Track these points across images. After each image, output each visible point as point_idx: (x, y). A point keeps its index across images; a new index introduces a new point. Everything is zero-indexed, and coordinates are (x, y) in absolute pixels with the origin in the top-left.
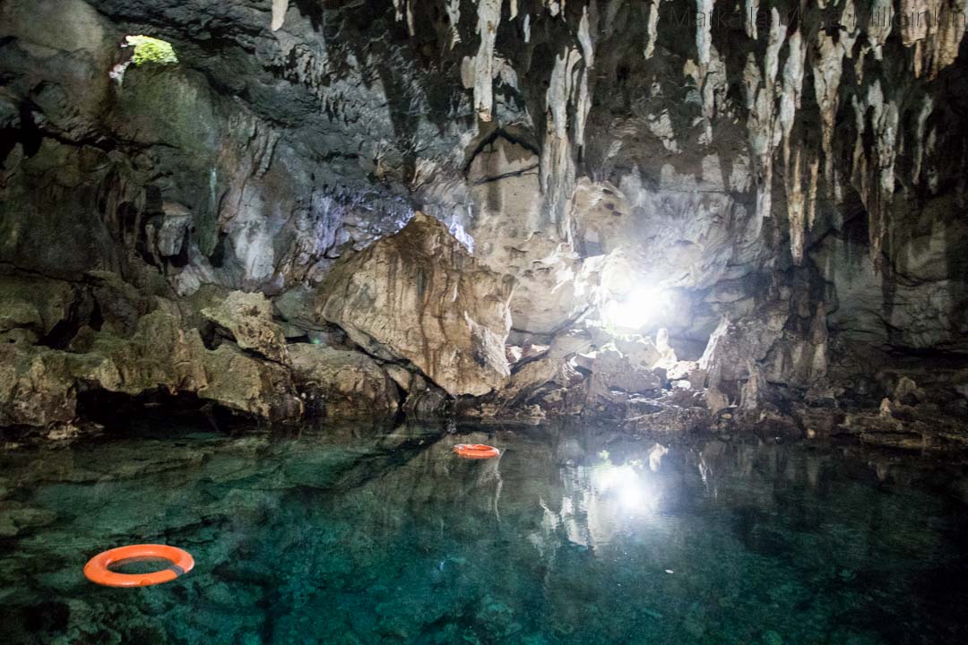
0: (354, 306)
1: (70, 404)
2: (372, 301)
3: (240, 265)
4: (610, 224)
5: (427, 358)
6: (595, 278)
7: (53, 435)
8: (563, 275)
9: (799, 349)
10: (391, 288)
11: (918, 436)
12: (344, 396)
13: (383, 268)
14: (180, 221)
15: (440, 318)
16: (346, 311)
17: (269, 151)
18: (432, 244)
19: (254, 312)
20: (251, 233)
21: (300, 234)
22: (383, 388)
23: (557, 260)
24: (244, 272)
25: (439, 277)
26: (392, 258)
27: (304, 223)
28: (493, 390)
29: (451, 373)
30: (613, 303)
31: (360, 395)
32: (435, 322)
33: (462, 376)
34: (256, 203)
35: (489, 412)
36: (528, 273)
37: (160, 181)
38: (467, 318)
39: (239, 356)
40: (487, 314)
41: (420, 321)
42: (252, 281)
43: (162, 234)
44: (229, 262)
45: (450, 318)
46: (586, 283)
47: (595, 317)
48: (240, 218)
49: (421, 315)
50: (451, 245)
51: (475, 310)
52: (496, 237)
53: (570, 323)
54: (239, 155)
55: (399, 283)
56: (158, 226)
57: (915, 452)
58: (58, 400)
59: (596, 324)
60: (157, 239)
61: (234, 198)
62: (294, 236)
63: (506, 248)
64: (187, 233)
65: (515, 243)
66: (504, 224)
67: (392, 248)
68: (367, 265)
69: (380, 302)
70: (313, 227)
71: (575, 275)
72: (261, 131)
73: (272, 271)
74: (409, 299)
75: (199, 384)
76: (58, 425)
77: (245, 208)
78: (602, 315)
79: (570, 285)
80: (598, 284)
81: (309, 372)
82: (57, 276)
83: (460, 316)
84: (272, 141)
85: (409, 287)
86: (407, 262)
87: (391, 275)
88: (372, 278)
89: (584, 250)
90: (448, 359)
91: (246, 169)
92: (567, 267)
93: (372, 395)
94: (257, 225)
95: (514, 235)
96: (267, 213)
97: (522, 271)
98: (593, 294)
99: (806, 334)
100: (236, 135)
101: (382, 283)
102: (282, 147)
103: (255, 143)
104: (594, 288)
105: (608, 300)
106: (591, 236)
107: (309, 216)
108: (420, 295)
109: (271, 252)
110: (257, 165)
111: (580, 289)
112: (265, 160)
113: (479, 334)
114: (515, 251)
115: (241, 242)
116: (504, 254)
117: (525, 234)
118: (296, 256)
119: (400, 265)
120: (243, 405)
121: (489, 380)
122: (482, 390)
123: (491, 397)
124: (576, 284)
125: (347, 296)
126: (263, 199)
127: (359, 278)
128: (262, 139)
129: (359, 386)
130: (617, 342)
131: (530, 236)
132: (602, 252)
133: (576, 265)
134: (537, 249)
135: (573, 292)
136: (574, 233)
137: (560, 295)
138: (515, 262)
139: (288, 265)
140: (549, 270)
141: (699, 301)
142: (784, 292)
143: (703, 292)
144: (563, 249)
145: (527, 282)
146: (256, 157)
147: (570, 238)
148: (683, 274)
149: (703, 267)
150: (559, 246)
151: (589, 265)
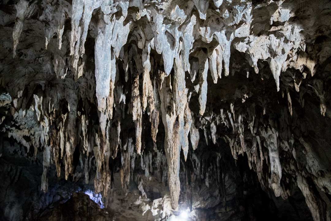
3: (6, 219)
4: (160, 186)
6: (161, 207)
8: (146, 208)
13: (55, 219)
17: (18, 174)
18: (78, 205)
20: (11, 208)
21: (33, 202)
23: (141, 202)
27: (35, 198)
30: (173, 216)
34: (14, 194)
36: (130, 208)
44: (2, 218)
46: (157, 210)
48: (6, 201)
50: (88, 204)
52: (113, 196)
54: (5, 179)
61: (3, 194)
62: (31, 203)
63: (119, 199)
65: (121, 198)
66: (116, 190)
67: (59, 210)
68: (49, 218)
70: (39, 199)
71: (151, 207)
72: (14, 168)
73: (22, 218)
77: (9, 197)
79: (149, 212)
80: (163, 210)
84: (19, 170)
86: (65, 216)
89: (152, 196)
91: (8, 183)
92: (146, 205)
94: (14, 202)
95: (120, 195)
96: (18, 197)
97: (128, 208)
98: (162, 214)
100: (3, 172)
102: (24, 172)
103: (11, 173)
104: (162, 211)
105: (171, 215)
106: (155, 190)
107: (38, 194)
109: (21, 211)
111: (155, 213)
112: (17, 177)
114: (122, 201)
115: (7, 210)
116: (118, 202)
117: (124, 194)
118: (32, 211)
119: (62, 217)
124: (152, 210)
126: (16, 192)
128: (15, 171)
131: (126, 194)
132: (160, 197)
133: (150, 203)
134: (132, 198)
135: (152, 213)
136: (148, 190)
137: (148, 215)
138: (123, 204)
139: (30, 215)
140: (139, 206)
141: (211, 213)
142: (241, 208)
143: (214, 208)
144: (142, 198)
145: (131, 212)
146: (12, 177)
147: (144, 193)
148: (199, 203)
149: (204, 200)
150: (140, 197)
151: (156, 202)
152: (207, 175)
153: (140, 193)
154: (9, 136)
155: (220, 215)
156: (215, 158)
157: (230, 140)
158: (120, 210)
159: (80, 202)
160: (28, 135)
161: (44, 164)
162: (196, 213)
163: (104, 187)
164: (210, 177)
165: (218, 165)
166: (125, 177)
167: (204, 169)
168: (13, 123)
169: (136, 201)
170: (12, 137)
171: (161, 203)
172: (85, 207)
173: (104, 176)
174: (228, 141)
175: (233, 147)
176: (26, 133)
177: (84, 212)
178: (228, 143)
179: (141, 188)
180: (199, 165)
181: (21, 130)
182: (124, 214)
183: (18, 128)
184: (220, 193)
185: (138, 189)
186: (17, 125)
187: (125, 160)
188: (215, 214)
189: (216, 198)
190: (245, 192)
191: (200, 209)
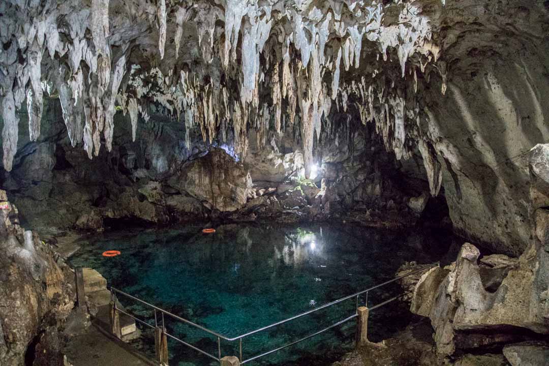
0: (188, 184)
1: (101, 222)
2: (194, 182)
3: (155, 168)
4: (292, 142)
5: (213, 199)
6: (292, 161)
7: (98, 230)
8: (278, 162)
9: (370, 187)
10: (200, 178)
12: (186, 214)
13: (197, 170)
14: (132, 157)
15: (219, 186)
16: (186, 185)
17: (160, 130)
18: (216, 159)
19: (156, 189)
20: (158, 158)
21: (176, 155)
22: (201, 210)
23: (274, 156)
24: (157, 171)
25: (217, 171)
26: (200, 167)
27: (177, 151)
28: (238, 209)
29: (221, 204)
31: (193, 213)
32: (217, 187)
33: (225, 206)
34: (159, 147)
35: (235, 217)
36: (263, 162)
37: (125, 145)
38: (229, 184)
39: (149, 204)
40: (239, 182)
41: (211, 186)
42: (160, 173)
43: (127, 161)
44: (151, 168)
45: (223, 185)
46: (289, 163)
47: (296, 175)
48: (153, 153)
50: (224, 158)
51: (233, 181)
53: (286, 178)
54: (150, 134)
55: (203, 175)
56: (126, 159)
58: (98, 221)
59: (296, 178)
60: (126, 164)
61: (150, 148)
62: (173, 156)
63: (253, 154)
64: (135, 160)
65: (255, 152)
67: (200, 163)
68: (192, 170)
69: (197, 181)
71: (283, 161)
72: (156, 124)
73: (167, 168)
74: (207, 180)
75: (137, 213)
76: (99, 228)
77: (154, 149)
78: (298, 175)
79: (281, 164)
80: (294, 163)
81: (176, 205)
83: (227, 184)
84: (161, 126)
85: (206, 176)
86: (205, 168)
87: (200, 172)
88: (193, 175)
89: (284, 151)
90: (220, 200)
91: (152, 138)
92: (278, 159)
93: (196, 213)
94: (159, 155)
95: (254, 149)
96: (162, 150)
97: (261, 161)
98: (293, 167)
99: (372, 181)
100: (148, 128)
101: (197, 175)
102: (165, 127)
103: (155, 129)
104: (293, 165)
105: (301, 168)
106: (287, 145)
108: (210, 178)
109: (166, 162)
110: (156, 136)
111: (286, 166)
112: (159, 134)
113: (234, 190)
114: (256, 155)
115: (154, 161)
118: (176, 162)
119: (202, 169)
120: (150, 219)
121: (236, 206)
122: (233, 209)
123: (235, 212)
124: (284, 164)
125: (186, 180)
126: (160, 145)
127: (189, 174)
128: (157, 127)
129: (192, 210)
130: (302, 186)
132: (292, 152)
133: (282, 157)
134: (264, 153)
135: (284, 166)
136: (280, 146)
137: (279, 168)
138: (257, 158)
139: (174, 165)
140: (271, 160)
141: (339, 167)
142: (368, 163)
143: (341, 163)
144: (274, 152)
145: (264, 164)
146: (156, 133)
147: (276, 148)
148: (328, 157)
149: (333, 155)
150: (273, 152)
151: (288, 156)
152: (337, 135)
153: (273, 148)
154: (155, 100)
155: (347, 169)
156: (345, 119)
157: (360, 106)
158: (253, 163)
159: (218, 156)
160: (171, 99)
161: (187, 125)
162: (325, 167)
163: (243, 149)
164: (339, 137)
165: (348, 126)
166: (261, 140)
167: (335, 130)
168: (158, 89)
169: (268, 155)
170: (157, 100)
171: (292, 158)
172: (222, 161)
173: (243, 140)
174: (358, 107)
175: (362, 113)
176: (169, 97)
177: (222, 165)
178: (359, 109)
179: (273, 143)
180: (330, 126)
181: (164, 94)
182: (257, 167)
183: (162, 93)
184: (349, 148)
185: (270, 144)
186: (162, 90)
187: (260, 123)
188: (343, 167)
189: (344, 153)
190: (373, 149)
191: (329, 163)
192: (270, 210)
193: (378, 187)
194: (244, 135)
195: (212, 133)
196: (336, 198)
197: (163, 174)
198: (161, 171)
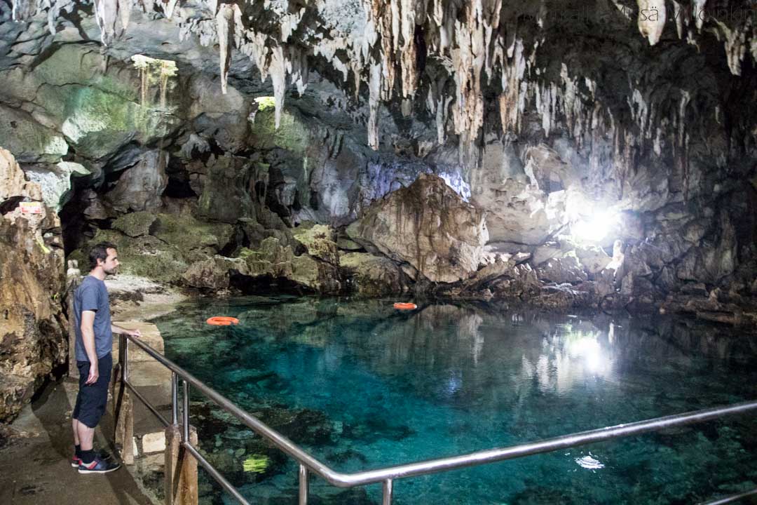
0: (378, 231)
1: (227, 280)
2: (388, 228)
3: (327, 208)
4: (562, 169)
5: (419, 260)
6: (561, 206)
7: (219, 293)
8: (536, 206)
9: (711, 255)
10: (399, 220)
11: (730, 314)
12: (372, 282)
13: (394, 209)
14: (291, 187)
15: (430, 237)
16: (374, 234)
17: (338, 143)
18: (427, 192)
19: (323, 236)
20: (332, 190)
21: (362, 188)
22: (397, 278)
23: (529, 196)
24: (330, 213)
25: (427, 213)
26: (399, 203)
27: (364, 182)
28: (461, 280)
29: (433, 269)
30: (581, 223)
31: (382, 281)
32: (426, 240)
33: (440, 270)
34: (334, 173)
35: (455, 293)
36: (510, 205)
37: (280, 166)
38: (448, 235)
39: (309, 259)
40: (465, 233)
41: (417, 239)
42: (335, 217)
43: (283, 194)
44: (321, 207)
45: (437, 237)
46: (555, 210)
47: (567, 233)
48: (324, 182)
49: (417, 236)
50: (442, 192)
51: (456, 231)
52: (483, 183)
53: (550, 237)
54: (320, 148)
55: (403, 218)
56: (281, 190)
57: (730, 325)
58: (221, 278)
59: (567, 237)
60: (281, 198)
61: (319, 172)
62: (358, 189)
63: (492, 190)
64: (297, 193)
65: (496, 186)
66: (487, 174)
67: (399, 197)
68: (385, 208)
69: (393, 228)
70: (370, 183)
71: (545, 205)
72: (331, 133)
73: (348, 210)
74: (409, 227)
75: (288, 273)
76: (221, 289)
77: (327, 176)
78: (572, 232)
79: (541, 212)
80: (564, 210)
81: (356, 268)
82: (226, 222)
83: (444, 235)
84: (339, 137)
85: (409, 219)
86: (407, 206)
87: (398, 213)
88: (387, 216)
89: (548, 187)
90: (431, 261)
91: (325, 154)
92: (537, 200)
93: (389, 282)
94: (335, 186)
95: (494, 182)
96: (340, 178)
97: (506, 204)
98: (563, 217)
99: (717, 244)
100: (317, 137)
101: (393, 217)
102: (346, 140)
103: (329, 140)
104: (562, 213)
105: (577, 220)
106: (554, 177)
107: (368, 177)
108: (416, 223)
109: (346, 200)
110: (330, 155)
111: (551, 214)
112: (337, 148)
113: (456, 247)
114: (498, 192)
115: (326, 196)
116: (491, 194)
117: (501, 181)
118: (361, 201)
119: (403, 207)
120: (307, 283)
121: (458, 274)
122: (453, 279)
123: (459, 284)
124: (547, 211)
125: (374, 226)
126: (337, 170)
127: (381, 215)
128: (333, 138)
129: (382, 277)
130: (577, 250)
131: (505, 181)
132: (562, 188)
133: (544, 198)
134: (513, 189)
135: (545, 215)
136: (541, 177)
137: (538, 218)
138: (500, 198)
139: (358, 207)
140: (524, 202)
141: (650, 219)
142: (708, 212)
143: (655, 213)
144: (531, 189)
145: (510, 210)
146: (330, 148)
147: (534, 181)
148: (629, 200)
149: (639, 195)
150: (527, 186)
151: (554, 196)
152: (659, 132)
153: (528, 180)
154: (316, 53)
155: (665, 224)
157: (728, 32)
158: (492, 207)
159: (431, 187)
160: (343, 47)
162: (623, 219)
163: (471, 122)
164: (663, 137)
165: (682, 114)
166: (508, 111)
167: (654, 123)
168: (319, 24)
169: (519, 193)
170: (319, 53)
171: (562, 200)
172: (438, 196)
173: (471, 103)
176: (339, 44)
177: (437, 202)
179: (529, 170)
180: (646, 112)
181: (332, 39)
182: (499, 214)
183: (327, 34)
185: (524, 172)
186: (325, 27)
187: (509, 80)
188: (655, 222)
189: (660, 193)
191: (630, 211)
192: (520, 285)
193: (728, 256)
194: (475, 94)
195: (408, 77)
196: (644, 271)
197: (339, 219)
198: (337, 213)
